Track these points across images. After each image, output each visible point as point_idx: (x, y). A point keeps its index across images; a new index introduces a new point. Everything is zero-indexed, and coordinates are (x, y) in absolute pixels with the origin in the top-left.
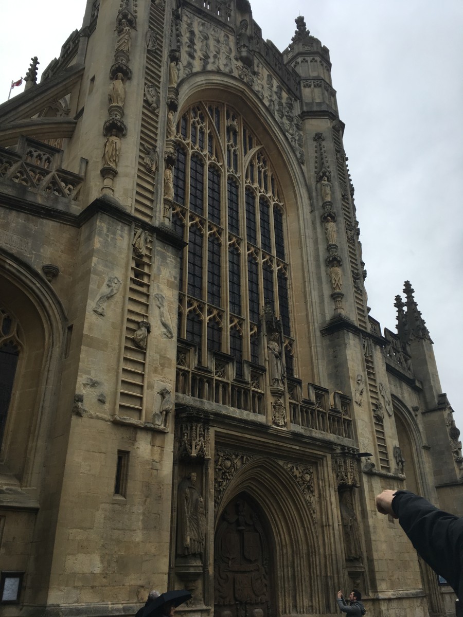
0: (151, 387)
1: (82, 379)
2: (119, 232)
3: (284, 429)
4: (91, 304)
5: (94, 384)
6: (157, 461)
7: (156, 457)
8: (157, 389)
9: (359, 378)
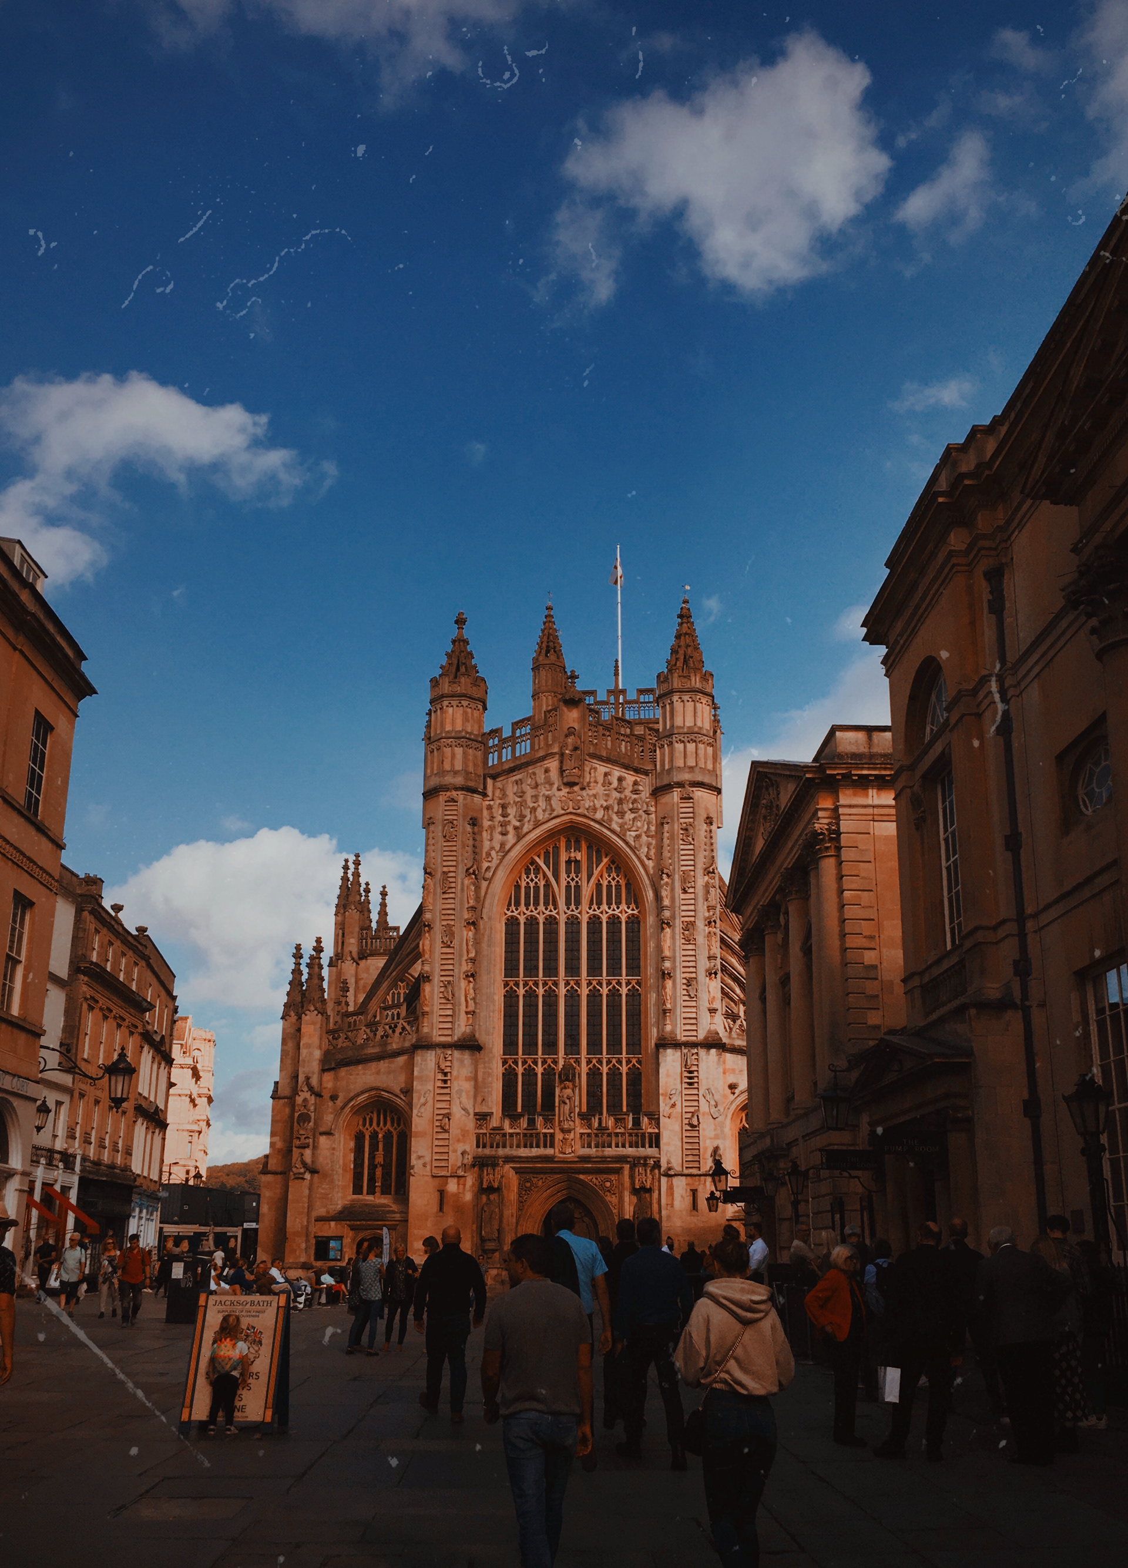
0: (455, 1151)
1: (413, 1157)
2: (429, 1058)
3: (573, 1155)
4: (415, 1112)
5: (419, 1157)
6: (463, 1192)
7: (461, 1191)
8: (459, 1152)
9: (673, 1092)
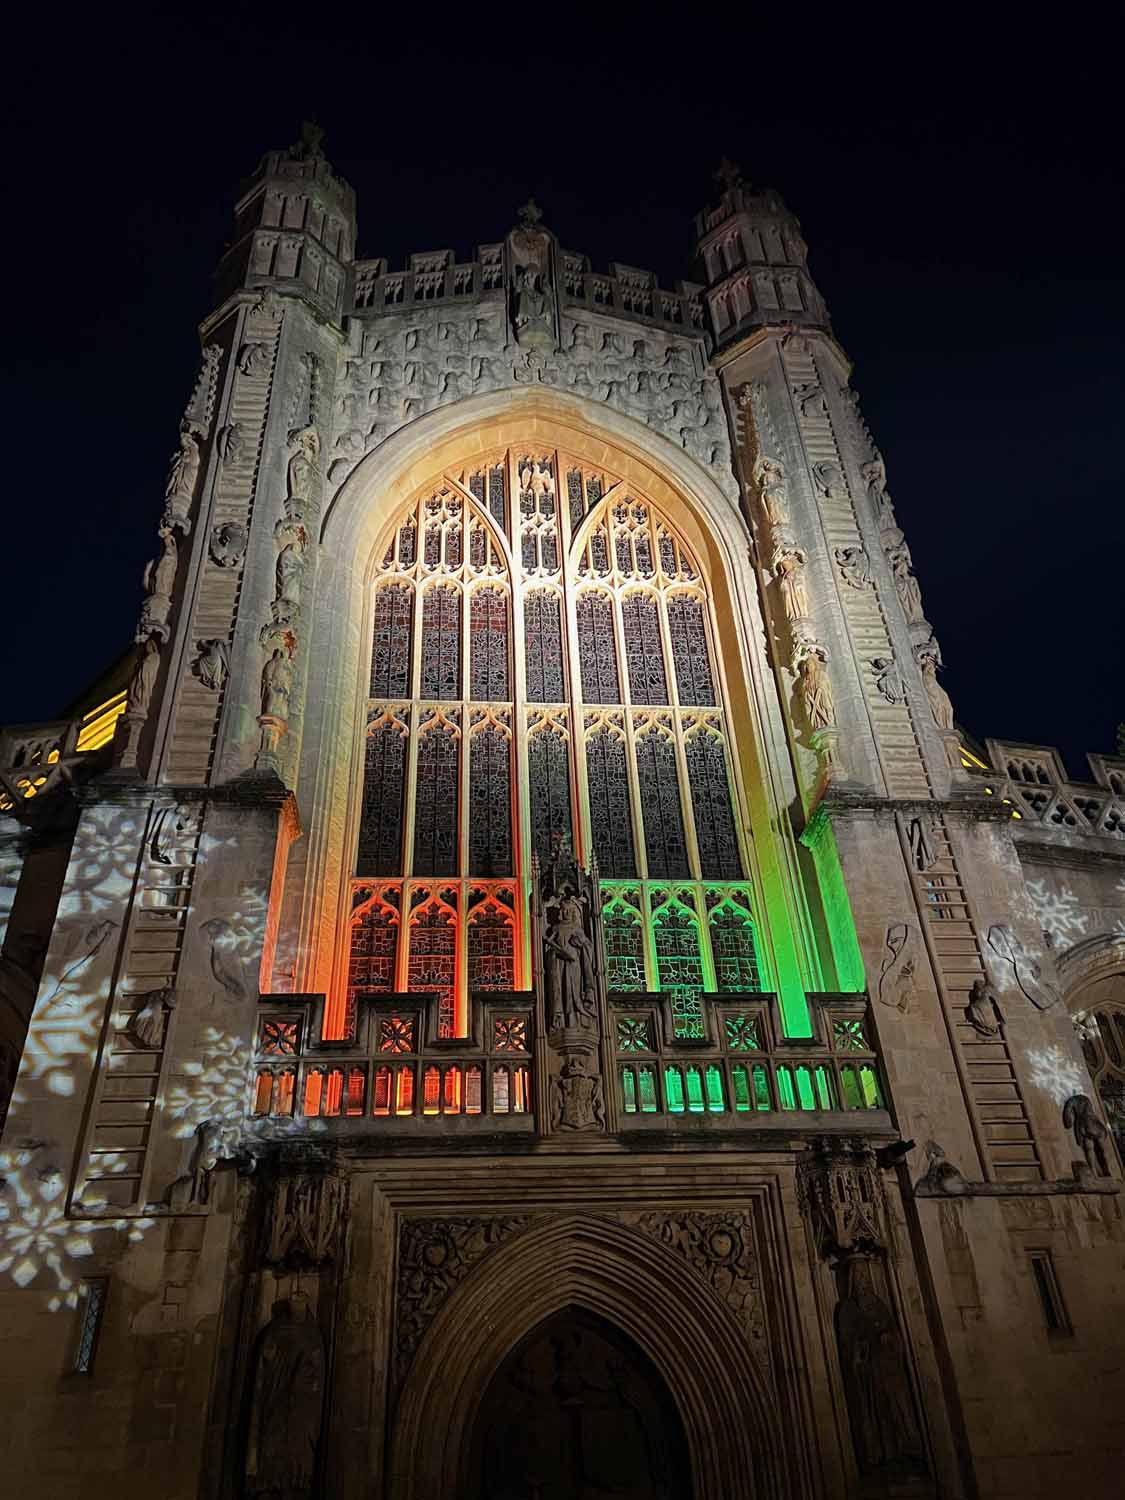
0: (175, 1122)
6: (180, 1284)
7: (176, 1277)
9: (898, 934)
